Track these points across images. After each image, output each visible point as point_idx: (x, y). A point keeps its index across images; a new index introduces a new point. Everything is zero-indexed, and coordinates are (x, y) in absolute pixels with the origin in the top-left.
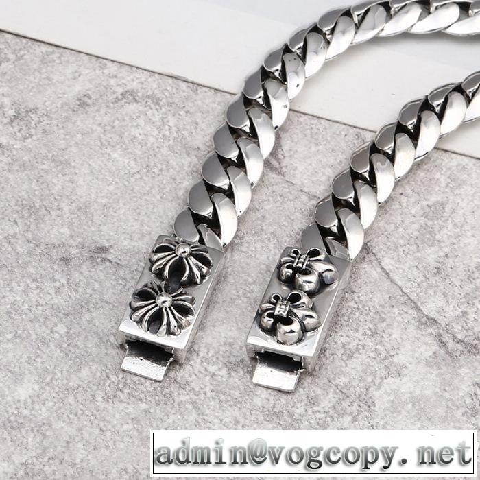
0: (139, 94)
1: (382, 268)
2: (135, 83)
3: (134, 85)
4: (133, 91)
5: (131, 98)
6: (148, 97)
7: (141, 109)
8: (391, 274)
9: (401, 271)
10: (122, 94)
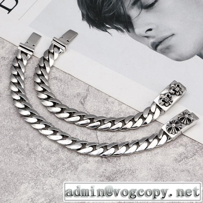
0: (58, 78)
1: (97, 135)
2: (58, 75)
3: (58, 76)
4: (57, 77)
5: (55, 79)
6: (60, 79)
7: (57, 82)
8: (98, 137)
9: (101, 137)
10: (54, 77)
